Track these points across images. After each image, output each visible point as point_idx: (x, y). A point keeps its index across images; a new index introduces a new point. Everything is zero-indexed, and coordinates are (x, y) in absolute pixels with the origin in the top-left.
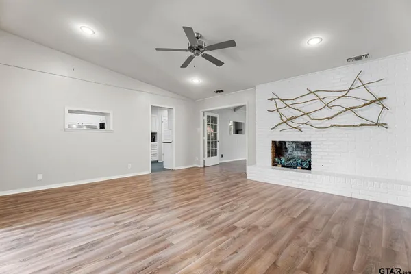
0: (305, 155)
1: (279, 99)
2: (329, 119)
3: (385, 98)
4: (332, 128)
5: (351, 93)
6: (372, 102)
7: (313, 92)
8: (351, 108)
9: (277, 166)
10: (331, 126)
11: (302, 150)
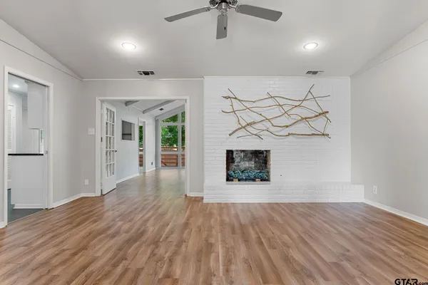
0: (253, 166)
1: (236, 98)
2: (287, 126)
3: (328, 112)
4: (291, 137)
5: (304, 104)
6: (320, 114)
7: (273, 97)
8: (306, 118)
9: (232, 180)
10: (289, 134)
11: (251, 160)
